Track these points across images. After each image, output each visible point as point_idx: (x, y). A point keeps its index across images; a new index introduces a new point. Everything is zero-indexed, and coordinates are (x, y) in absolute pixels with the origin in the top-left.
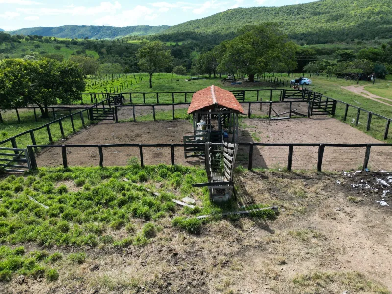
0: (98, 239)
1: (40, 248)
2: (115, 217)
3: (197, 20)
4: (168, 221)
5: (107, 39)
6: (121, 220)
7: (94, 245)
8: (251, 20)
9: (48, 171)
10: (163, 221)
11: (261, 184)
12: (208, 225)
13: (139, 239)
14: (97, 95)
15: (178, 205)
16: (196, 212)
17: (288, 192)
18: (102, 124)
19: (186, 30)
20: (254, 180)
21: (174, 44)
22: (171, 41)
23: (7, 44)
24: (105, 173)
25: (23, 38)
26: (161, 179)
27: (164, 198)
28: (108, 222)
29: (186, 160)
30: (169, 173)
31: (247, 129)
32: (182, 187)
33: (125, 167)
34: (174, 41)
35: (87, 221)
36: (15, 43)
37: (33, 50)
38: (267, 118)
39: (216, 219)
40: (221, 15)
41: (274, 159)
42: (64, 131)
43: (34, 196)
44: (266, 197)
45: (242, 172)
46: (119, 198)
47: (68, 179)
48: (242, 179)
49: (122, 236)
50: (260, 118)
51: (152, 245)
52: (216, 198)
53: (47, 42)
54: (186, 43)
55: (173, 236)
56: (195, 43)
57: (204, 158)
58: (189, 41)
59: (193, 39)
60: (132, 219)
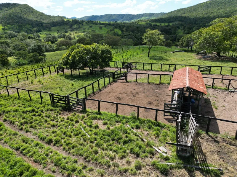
0: (111, 163)
1: (84, 161)
2: (121, 151)
3: (184, 8)
4: (149, 160)
5: (127, 21)
6: (124, 154)
7: (109, 166)
8: (225, 7)
9: (91, 112)
10: (146, 159)
11: (213, 147)
12: (173, 171)
13: (132, 169)
14: (118, 63)
15: (156, 151)
16: (167, 159)
17: (233, 157)
18: (119, 82)
19: (176, 15)
20: (209, 143)
21: (166, 24)
22: (165, 22)
23: (77, 26)
24: (118, 119)
25: (85, 22)
26: (148, 129)
27: (148, 145)
28: (117, 153)
29: (164, 117)
30: (153, 126)
31: (209, 98)
32: (160, 138)
33: (129, 117)
34: (167, 23)
35: (106, 150)
36: (80, 25)
37: (88, 29)
38: (226, 90)
39: (179, 168)
40: (202, 5)
41: (226, 127)
42: (100, 85)
43: (84, 128)
44: (215, 158)
45: (201, 134)
46: (124, 139)
47: (100, 119)
48: (200, 139)
49: (123, 164)
50: (220, 89)
51: (139, 175)
52: (180, 153)
53: (95, 24)
54: (175, 24)
55: (151, 172)
56: (181, 24)
57: (176, 118)
58: (177, 22)
59: (180, 21)
60: (129, 154)
